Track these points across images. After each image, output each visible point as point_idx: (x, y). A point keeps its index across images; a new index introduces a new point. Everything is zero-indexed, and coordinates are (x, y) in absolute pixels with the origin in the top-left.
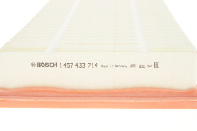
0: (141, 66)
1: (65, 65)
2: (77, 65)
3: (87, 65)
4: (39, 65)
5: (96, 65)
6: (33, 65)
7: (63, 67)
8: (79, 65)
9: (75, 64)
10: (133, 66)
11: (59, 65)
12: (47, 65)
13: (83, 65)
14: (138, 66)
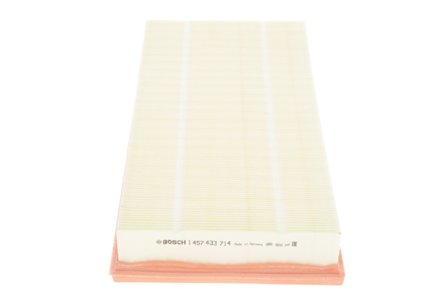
0: (277, 245)
1: (194, 242)
2: (207, 243)
3: (219, 243)
4: (165, 242)
5: (229, 243)
6: (159, 242)
7: (192, 244)
8: (210, 242)
9: (205, 241)
10: (269, 244)
11: (187, 242)
12: (174, 242)
13: (214, 243)
14: (274, 245)
